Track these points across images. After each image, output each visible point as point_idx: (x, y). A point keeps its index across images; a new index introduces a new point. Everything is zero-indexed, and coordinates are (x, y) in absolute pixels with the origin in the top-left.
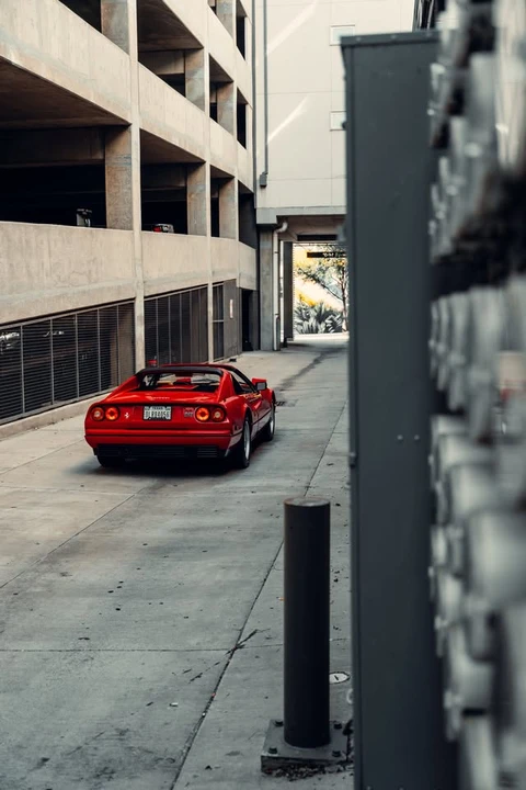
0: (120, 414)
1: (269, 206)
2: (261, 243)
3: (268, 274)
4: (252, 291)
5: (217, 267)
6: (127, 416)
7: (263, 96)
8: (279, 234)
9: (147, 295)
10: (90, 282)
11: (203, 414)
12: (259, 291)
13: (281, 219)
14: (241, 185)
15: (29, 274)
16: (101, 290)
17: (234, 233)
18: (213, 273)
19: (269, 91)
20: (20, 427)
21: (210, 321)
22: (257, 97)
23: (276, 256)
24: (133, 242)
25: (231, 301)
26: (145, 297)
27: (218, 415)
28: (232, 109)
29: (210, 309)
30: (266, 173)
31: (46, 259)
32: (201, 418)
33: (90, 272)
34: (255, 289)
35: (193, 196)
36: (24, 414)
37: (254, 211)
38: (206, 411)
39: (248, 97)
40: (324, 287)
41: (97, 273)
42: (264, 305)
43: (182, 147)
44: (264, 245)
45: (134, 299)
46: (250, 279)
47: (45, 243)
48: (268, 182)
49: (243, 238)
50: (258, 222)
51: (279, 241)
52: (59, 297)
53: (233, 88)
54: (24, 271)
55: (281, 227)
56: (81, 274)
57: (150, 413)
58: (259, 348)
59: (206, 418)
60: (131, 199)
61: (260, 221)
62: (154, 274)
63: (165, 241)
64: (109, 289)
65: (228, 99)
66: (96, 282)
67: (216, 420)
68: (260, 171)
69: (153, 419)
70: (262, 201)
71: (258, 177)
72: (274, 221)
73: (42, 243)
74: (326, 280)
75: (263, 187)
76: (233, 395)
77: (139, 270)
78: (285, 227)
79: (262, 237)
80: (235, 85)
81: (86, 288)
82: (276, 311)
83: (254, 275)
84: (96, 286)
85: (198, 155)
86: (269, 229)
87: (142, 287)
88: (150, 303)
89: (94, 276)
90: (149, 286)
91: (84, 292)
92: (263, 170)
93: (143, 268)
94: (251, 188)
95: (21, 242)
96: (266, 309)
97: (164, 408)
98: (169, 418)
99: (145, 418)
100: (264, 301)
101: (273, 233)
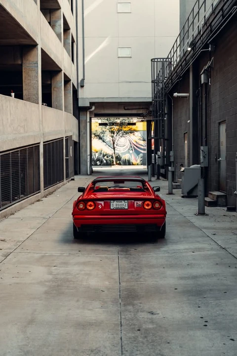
1: (87, 95)
2: (80, 116)
3: (84, 134)
5: (66, 128)
6: (100, 206)
7: (82, 39)
8: (90, 112)
10: (25, 131)
11: (148, 205)
12: (79, 143)
13: (92, 104)
14: (73, 86)
16: (29, 137)
18: (65, 131)
19: (85, 36)
21: (65, 158)
23: (88, 124)
24: (39, 110)
25: (71, 148)
26: (44, 142)
27: (157, 205)
28: (69, 43)
29: (65, 151)
30: (83, 80)
31: (9, 117)
32: (147, 207)
33: (25, 126)
34: (78, 141)
35: (55, 89)
37: (77, 99)
38: (150, 203)
39: (75, 39)
40: (104, 141)
42: (82, 150)
43: (55, 61)
44: (82, 118)
45: (39, 143)
46: (76, 136)
48: (85, 84)
49: (74, 114)
50: (79, 106)
52: (14, 140)
55: (91, 108)
56: (21, 127)
57: (114, 205)
58: (80, 174)
59: (150, 207)
60: (38, 86)
62: (46, 130)
64: (32, 136)
65: (67, 38)
66: (27, 132)
67: (156, 209)
68: (80, 78)
69: (117, 209)
70: (81, 94)
71: (79, 81)
72: (88, 105)
74: (105, 138)
75: (82, 86)
77: (41, 127)
78: (93, 108)
79: (81, 114)
80: (71, 31)
81: (23, 135)
82: (89, 154)
83: (78, 134)
84: (27, 134)
86: (85, 109)
87: (42, 136)
88: (45, 146)
89: (26, 128)
90: (45, 137)
91: (23, 137)
92: (82, 78)
93: (42, 125)
94: (76, 87)
96: (83, 152)
97: (123, 201)
98: (127, 208)
99: (111, 208)
100: (82, 148)
101: (87, 112)
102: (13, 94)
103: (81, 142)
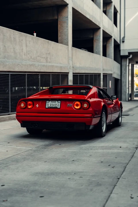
0: (34, 105)
1: (125, 48)
3: (125, 73)
4: (118, 79)
5: (105, 68)
6: (37, 106)
7: (124, 10)
8: (129, 60)
9: (74, 72)
10: (47, 62)
11: (77, 105)
13: (130, 53)
14: (115, 40)
15: (15, 52)
16: (53, 66)
17: (112, 57)
18: (103, 70)
19: (126, 8)
20: (7, 119)
22: (121, 10)
23: (128, 67)
24: (68, 50)
25: (110, 82)
26: (73, 73)
27: (85, 105)
28: (112, 12)
29: (102, 83)
30: (124, 37)
31: (24, 48)
32: (76, 107)
33: (47, 58)
35: (96, 41)
36: (10, 113)
37: (120, 51)
38: (79, 103)
39: (118, 9)
41: (50, 59)
42: (123, 85)
44: (123, 63)
45: (68, 73)
46: (118, 74)
47: (24, 41)
48: (125, 40)
49: (115, 59)
51: (129, 63)
52: (31, 65)
53: (112, 5)
54: (12, 50)
55: (130, 56)
56: (42, 58)
57: (49, 104)
59: (78, 107)
60: (68, 33)
61: (122, 54)
62: (78, 65)
63: (83, 53)
64: (56, 67)
65: (110, 9)
67: (84, 109)
69: (51, 108)
70: (123, 47)
71: (121, 39)
72: (127, 54)
73: (22, 40)
75: (123, 42)
76: (97, 98)
77: (71, 62)
78: (131, 56)
79: (122, 60)
80: (113, 4)
81: (45, 64)
82: (127, 87)
83: (120, 74)
84: (50, 64)
85: (97, 24)
86: (125, 57)
87: (72, 69)
88: (75, 76)
89: (49, 60)
90: (75, 69)
91: (44, 65)
92: (123, 36)
93: (72, 61)
94: (119, 42)
95: (10, 37)
96: (124, 86)
97: (57, 102)
98: (59, 107)
99: (46, 107)
100: (123, 83)
101: (127, 59)
102: (35, 34)
103: (122, 79)
